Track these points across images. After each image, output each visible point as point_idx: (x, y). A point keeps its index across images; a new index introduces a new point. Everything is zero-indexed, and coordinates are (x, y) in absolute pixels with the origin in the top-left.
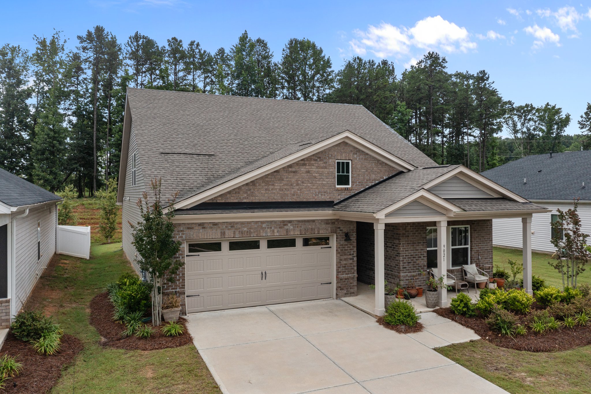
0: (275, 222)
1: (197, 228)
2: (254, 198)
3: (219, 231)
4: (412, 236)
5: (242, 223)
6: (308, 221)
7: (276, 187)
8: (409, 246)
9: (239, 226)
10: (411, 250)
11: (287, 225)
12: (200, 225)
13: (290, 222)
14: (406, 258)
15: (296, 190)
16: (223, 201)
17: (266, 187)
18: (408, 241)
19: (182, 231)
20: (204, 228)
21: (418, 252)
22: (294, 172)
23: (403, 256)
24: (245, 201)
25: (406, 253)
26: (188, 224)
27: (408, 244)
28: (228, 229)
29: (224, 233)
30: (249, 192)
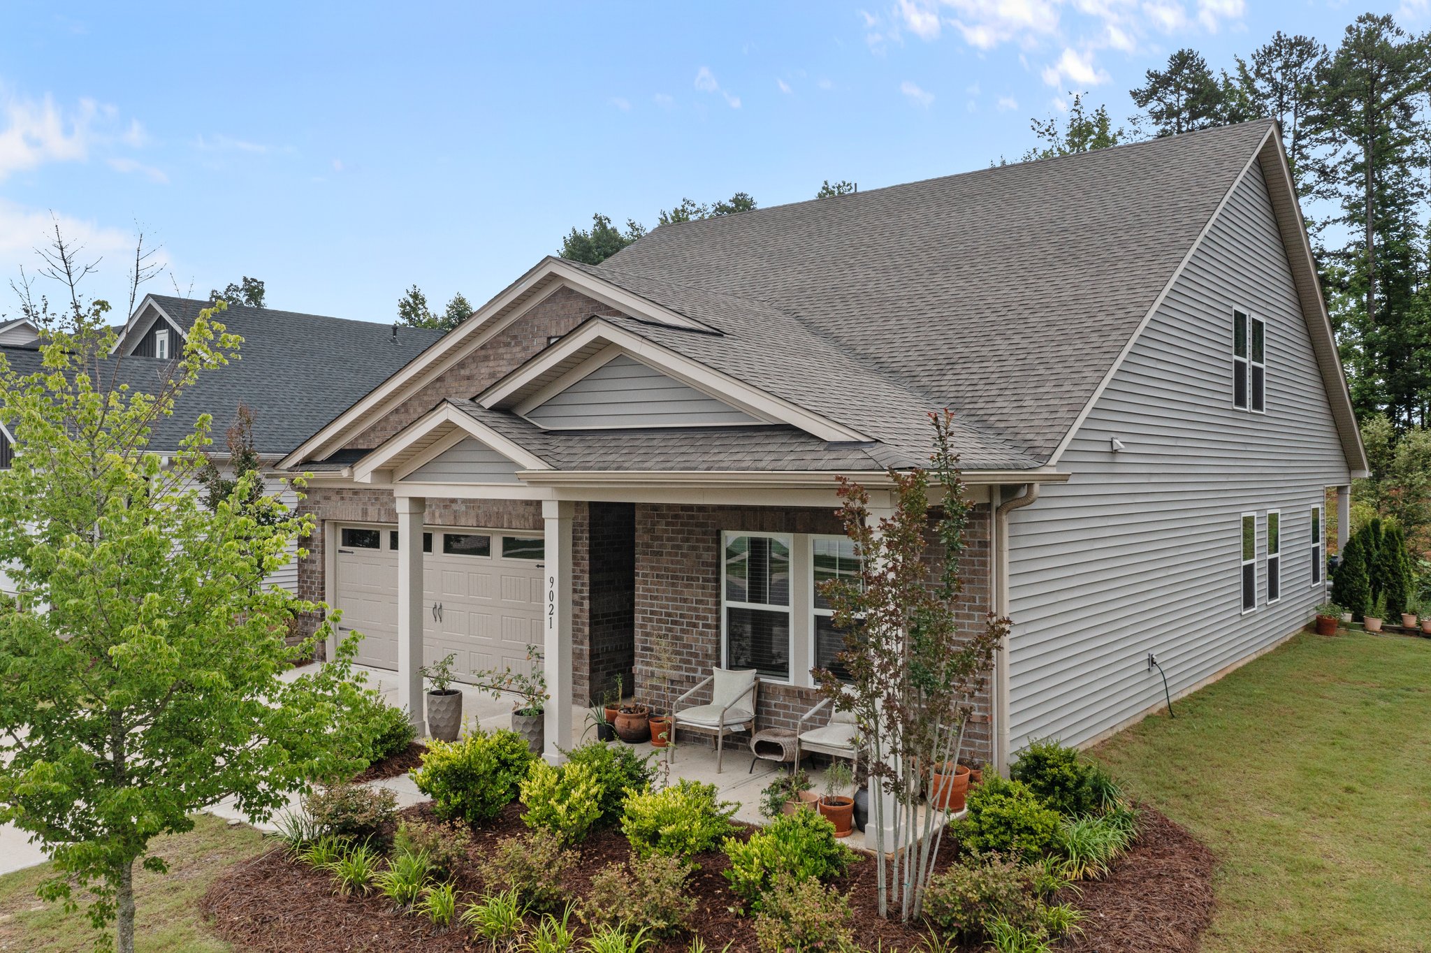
4: (669, 554)
8: (661, 584)
10: (667, 599)
12: (338, 492)
14: (651, 620)
16: (365, 447)
18: (659, 569)
19: (318, 502)
21: (690, 609)
23: (645, 612)
25: (652, 605)
26: (325, 489)
27: (658, 576)
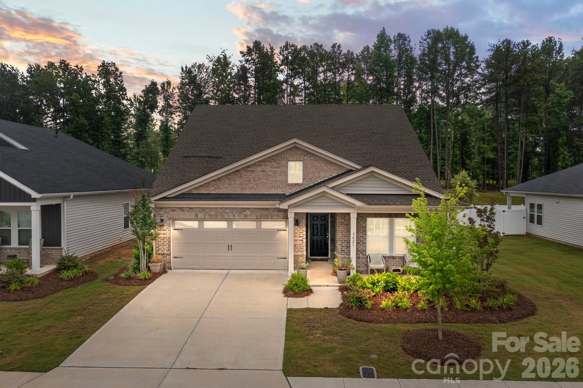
0: (236, 208)
1: (178, 211)
2: (219, 190)
3: (193, 214)
5: (211, 208)
6: (263, 209)
7: (237, 183)
9: (208, 210)
11: (246, 211)
12: (180, 208)
13: (248, 209)
15: (253, 185)
16: (197, 192)
17: (229, 183)
19: (168, 212)
20: (183, 211)
22: (252, 171)
24: (213, 192)
26: (172, 208)
28: (200, 212)
29: (197, 215)
30: (216, 186)
